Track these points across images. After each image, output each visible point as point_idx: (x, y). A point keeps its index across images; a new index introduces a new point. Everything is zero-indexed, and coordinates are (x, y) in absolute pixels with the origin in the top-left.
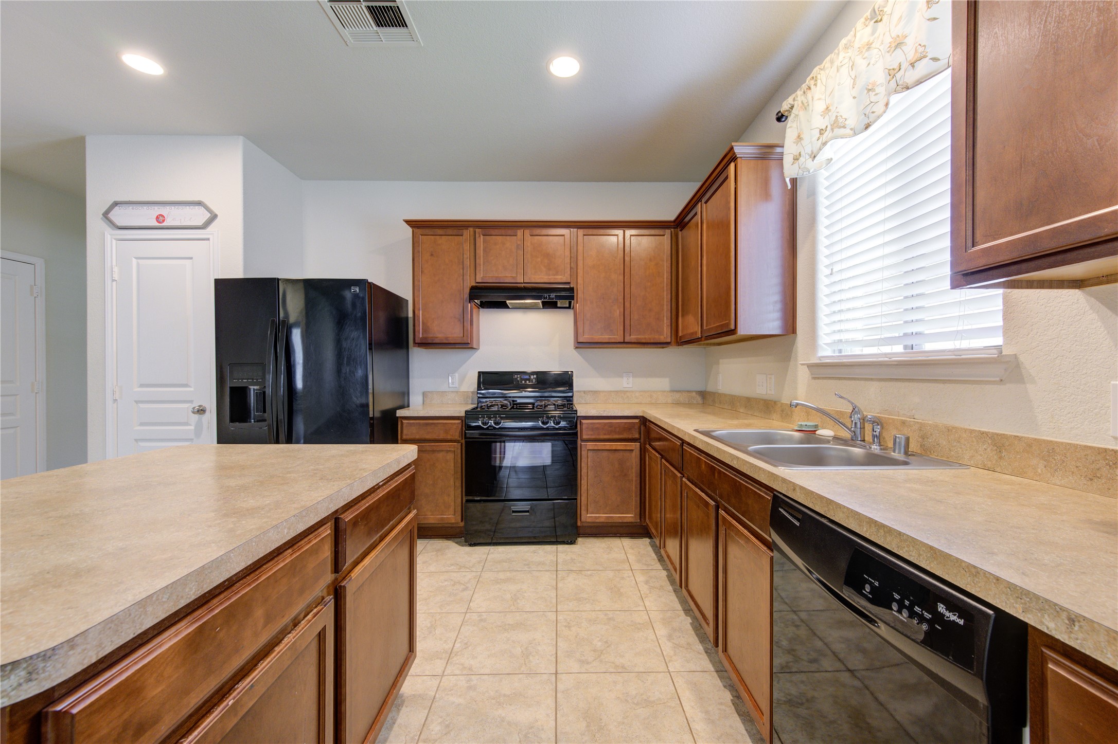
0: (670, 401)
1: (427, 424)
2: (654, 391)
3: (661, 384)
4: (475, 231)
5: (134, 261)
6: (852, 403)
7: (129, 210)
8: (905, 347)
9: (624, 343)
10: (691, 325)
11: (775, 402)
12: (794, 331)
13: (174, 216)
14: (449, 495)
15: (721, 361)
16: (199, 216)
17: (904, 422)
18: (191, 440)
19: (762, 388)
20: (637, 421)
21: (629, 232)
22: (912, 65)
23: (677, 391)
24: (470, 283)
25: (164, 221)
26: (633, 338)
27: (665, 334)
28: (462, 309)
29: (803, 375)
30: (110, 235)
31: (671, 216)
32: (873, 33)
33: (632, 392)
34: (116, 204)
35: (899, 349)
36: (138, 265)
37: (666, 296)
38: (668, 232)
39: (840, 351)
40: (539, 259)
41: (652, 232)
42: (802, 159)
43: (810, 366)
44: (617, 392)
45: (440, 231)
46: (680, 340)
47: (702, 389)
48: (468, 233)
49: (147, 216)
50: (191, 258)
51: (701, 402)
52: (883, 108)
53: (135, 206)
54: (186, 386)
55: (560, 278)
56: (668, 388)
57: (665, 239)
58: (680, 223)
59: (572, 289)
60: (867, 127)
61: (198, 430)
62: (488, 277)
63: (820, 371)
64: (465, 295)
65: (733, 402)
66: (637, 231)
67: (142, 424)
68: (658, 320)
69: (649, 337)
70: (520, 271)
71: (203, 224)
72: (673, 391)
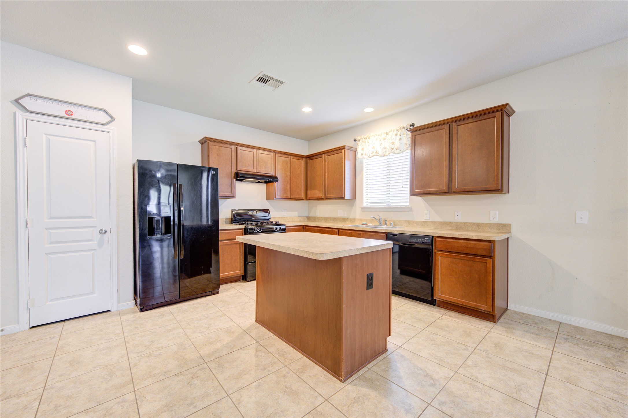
0: (298, 220)
1: (229, 232)
2: (293, 217)
3: (295, 214)
4: (237, 148)
5: (44, 136)
6: (380, 217)
7: (41, 102)
8: (387, 204)
9: (289, 199)
10: (316, 193)
11: (347, 218)
12: (355, 199)
13: (80, 114)
14: (238, 263)
15: (318, 206)
16: (103, 118)
17: (390, 220)
18: (95, 250)
19: (342, 214)
20: (301, 227)
21: (292, 157)
22: (397, 149)
23: (300, 217)
24: (234, 170)
25: (72, 115)
26: (293, 197)
27: (303, 196)
28: (231, 181)
29: (358, 211)
30: (21, 115)
31: (306, 154)
32: (386, 136)
33: (287, 217)
34: (29, 95)
35: (385, 204)
36: (47, 138)
37: (303, 182)
38: (304, 159)
39: (367, 204)
40: (262, 163)
41: (297, 158)
42: (363, 155)
43: (361, 208)
44: (282, 217)
45: (221, 145)
46: (307, 198)
47: (307, 216)
48: (234, 147)
49: (58, 109)
50: (95, 141)
51: (307, 220)
52: (388, 154)
53: (46, 100)
54: (90, 217)
55: (271, 172)
56: (297, 216)
57: (303, 162)
58: (310, 157)
59: (276, 177)
60: (384, 156)
61: (101, 244)
62: (243, 168)
63: (365, 210)
64: (233, 175)
65: (326, 219)
66: (294, 157)
67: (52, 243)
68: (301, 190)
69: (298, 196)
70: (255, 167)
71: (104, 122)
72: (299, 217)
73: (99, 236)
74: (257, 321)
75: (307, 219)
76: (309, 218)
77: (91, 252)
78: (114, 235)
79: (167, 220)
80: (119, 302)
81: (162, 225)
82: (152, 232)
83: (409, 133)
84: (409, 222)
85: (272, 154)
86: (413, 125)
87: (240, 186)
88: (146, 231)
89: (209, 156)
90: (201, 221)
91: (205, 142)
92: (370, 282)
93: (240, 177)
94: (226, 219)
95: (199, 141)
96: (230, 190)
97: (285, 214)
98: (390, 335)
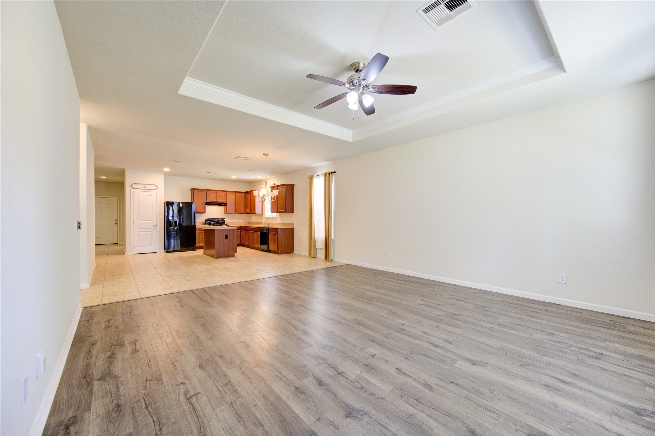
3: (241, 221)
4: (207, 191)
7: (137, 185)
9: (235, 213)
10: (248, 210)
12: (263, 213)
13: (148, 187)
16: (154, 187)
18: (152, 232)
19: (259, 221)
20: (240, 227)
21: (236, 193)
24: (206, 201)
25: (145, 188)
26: (237, 212)
27: (243, 212)
28: (204, 206)
29: (264, 219)
30: (132, 190)
34: (133, 183)
36: (139, 196)
37: (243, 205)
40: (220, 197)
41: (239, 193)
44: (233, 222)
45: (199, 191)
46: (245, 213)
47: (249, 221)
48: (205, 192)
49: (142, 187)
50: (152, 196)
54: (150, 221)
55: (224, 201)
56: (242, 222)
57: (243, 195)
58: (246, 193)
59: (226, 203)
61: (154, 229)
62: (209, 200)
63: (266, 218)
64: (205, 204)
65: (255, 223)
66: (238, 193)
67: (140, 229)
68: (242, 209)
69: (240, 212)
70: (216, 199)
71: (155, 189)
72: (243, 222)
73: (153, 227)
74: (204, 254)
75: (248, 224)
76: (249, 223)
77: (151, 232)
78: (158, 227)
79: (176, 222)
80: (159, 250)
81: (174, 224)
82: (171, 226)
83: (270, 188)
84: (276, 223)
85: (225, 192)
86: (275, 184)
87: (209, 208)
88: (169, 226)
89: (194, 196)
90: (192, 224)
91: (193, 190)
92: (226, 237)
93: (208, 204)
94: (203, 223)
95: (190, 189)
96: (203, 210)
97: (234, 221)
98: (236, 253)
